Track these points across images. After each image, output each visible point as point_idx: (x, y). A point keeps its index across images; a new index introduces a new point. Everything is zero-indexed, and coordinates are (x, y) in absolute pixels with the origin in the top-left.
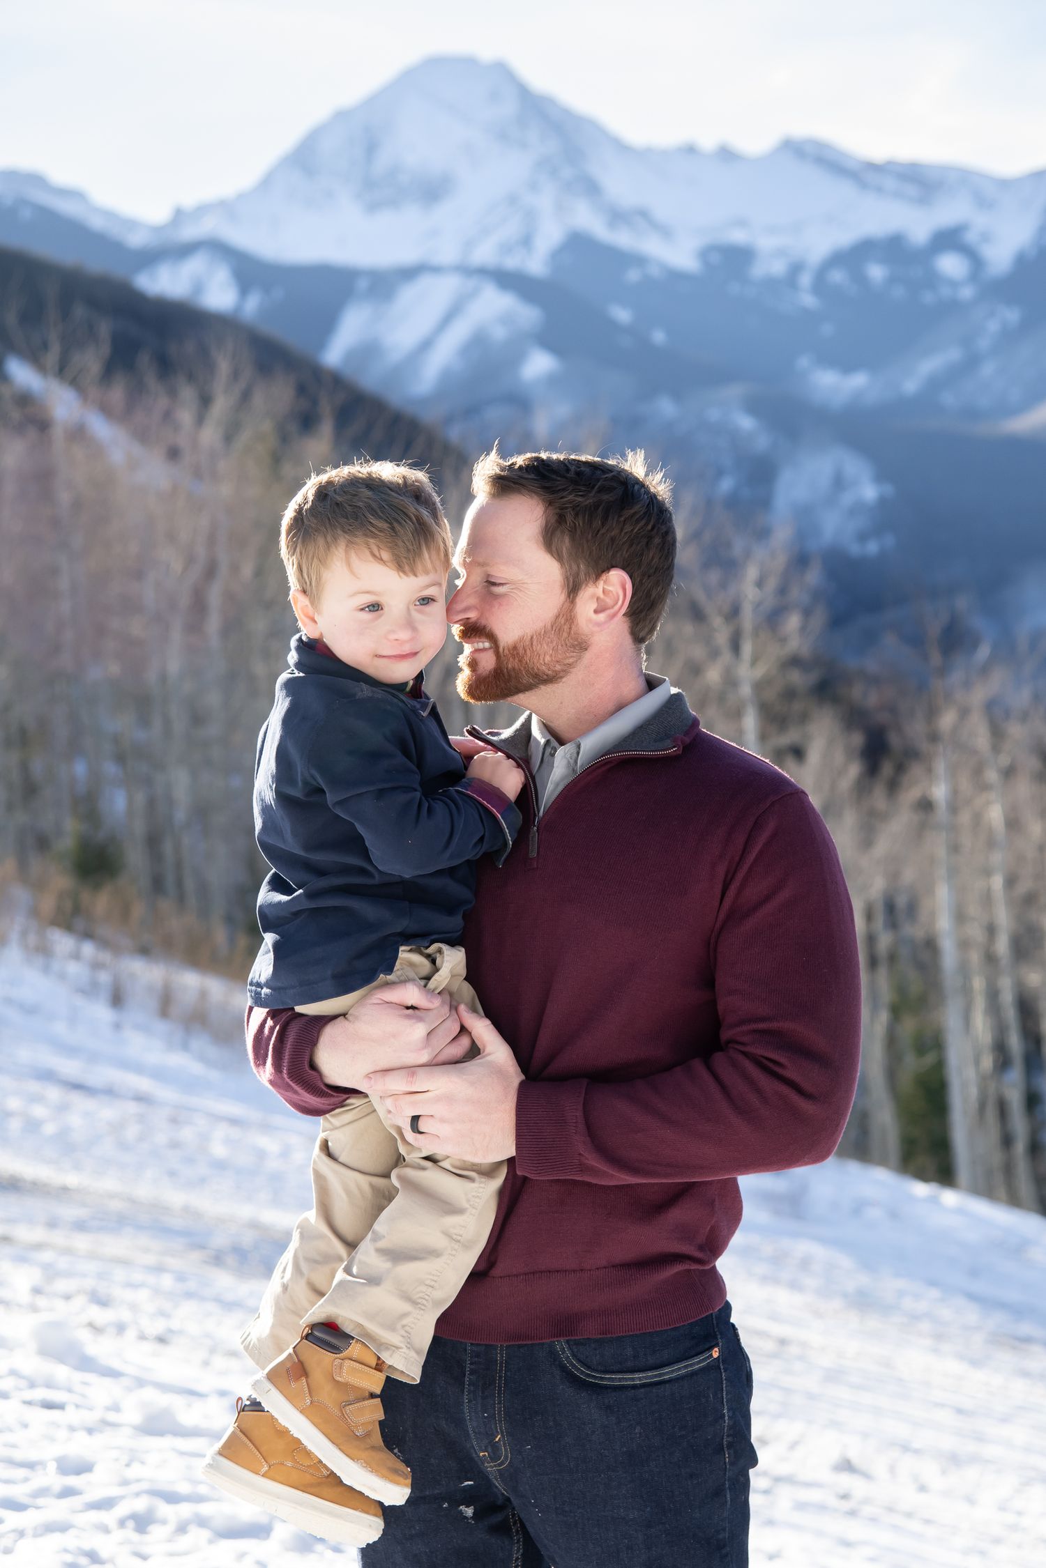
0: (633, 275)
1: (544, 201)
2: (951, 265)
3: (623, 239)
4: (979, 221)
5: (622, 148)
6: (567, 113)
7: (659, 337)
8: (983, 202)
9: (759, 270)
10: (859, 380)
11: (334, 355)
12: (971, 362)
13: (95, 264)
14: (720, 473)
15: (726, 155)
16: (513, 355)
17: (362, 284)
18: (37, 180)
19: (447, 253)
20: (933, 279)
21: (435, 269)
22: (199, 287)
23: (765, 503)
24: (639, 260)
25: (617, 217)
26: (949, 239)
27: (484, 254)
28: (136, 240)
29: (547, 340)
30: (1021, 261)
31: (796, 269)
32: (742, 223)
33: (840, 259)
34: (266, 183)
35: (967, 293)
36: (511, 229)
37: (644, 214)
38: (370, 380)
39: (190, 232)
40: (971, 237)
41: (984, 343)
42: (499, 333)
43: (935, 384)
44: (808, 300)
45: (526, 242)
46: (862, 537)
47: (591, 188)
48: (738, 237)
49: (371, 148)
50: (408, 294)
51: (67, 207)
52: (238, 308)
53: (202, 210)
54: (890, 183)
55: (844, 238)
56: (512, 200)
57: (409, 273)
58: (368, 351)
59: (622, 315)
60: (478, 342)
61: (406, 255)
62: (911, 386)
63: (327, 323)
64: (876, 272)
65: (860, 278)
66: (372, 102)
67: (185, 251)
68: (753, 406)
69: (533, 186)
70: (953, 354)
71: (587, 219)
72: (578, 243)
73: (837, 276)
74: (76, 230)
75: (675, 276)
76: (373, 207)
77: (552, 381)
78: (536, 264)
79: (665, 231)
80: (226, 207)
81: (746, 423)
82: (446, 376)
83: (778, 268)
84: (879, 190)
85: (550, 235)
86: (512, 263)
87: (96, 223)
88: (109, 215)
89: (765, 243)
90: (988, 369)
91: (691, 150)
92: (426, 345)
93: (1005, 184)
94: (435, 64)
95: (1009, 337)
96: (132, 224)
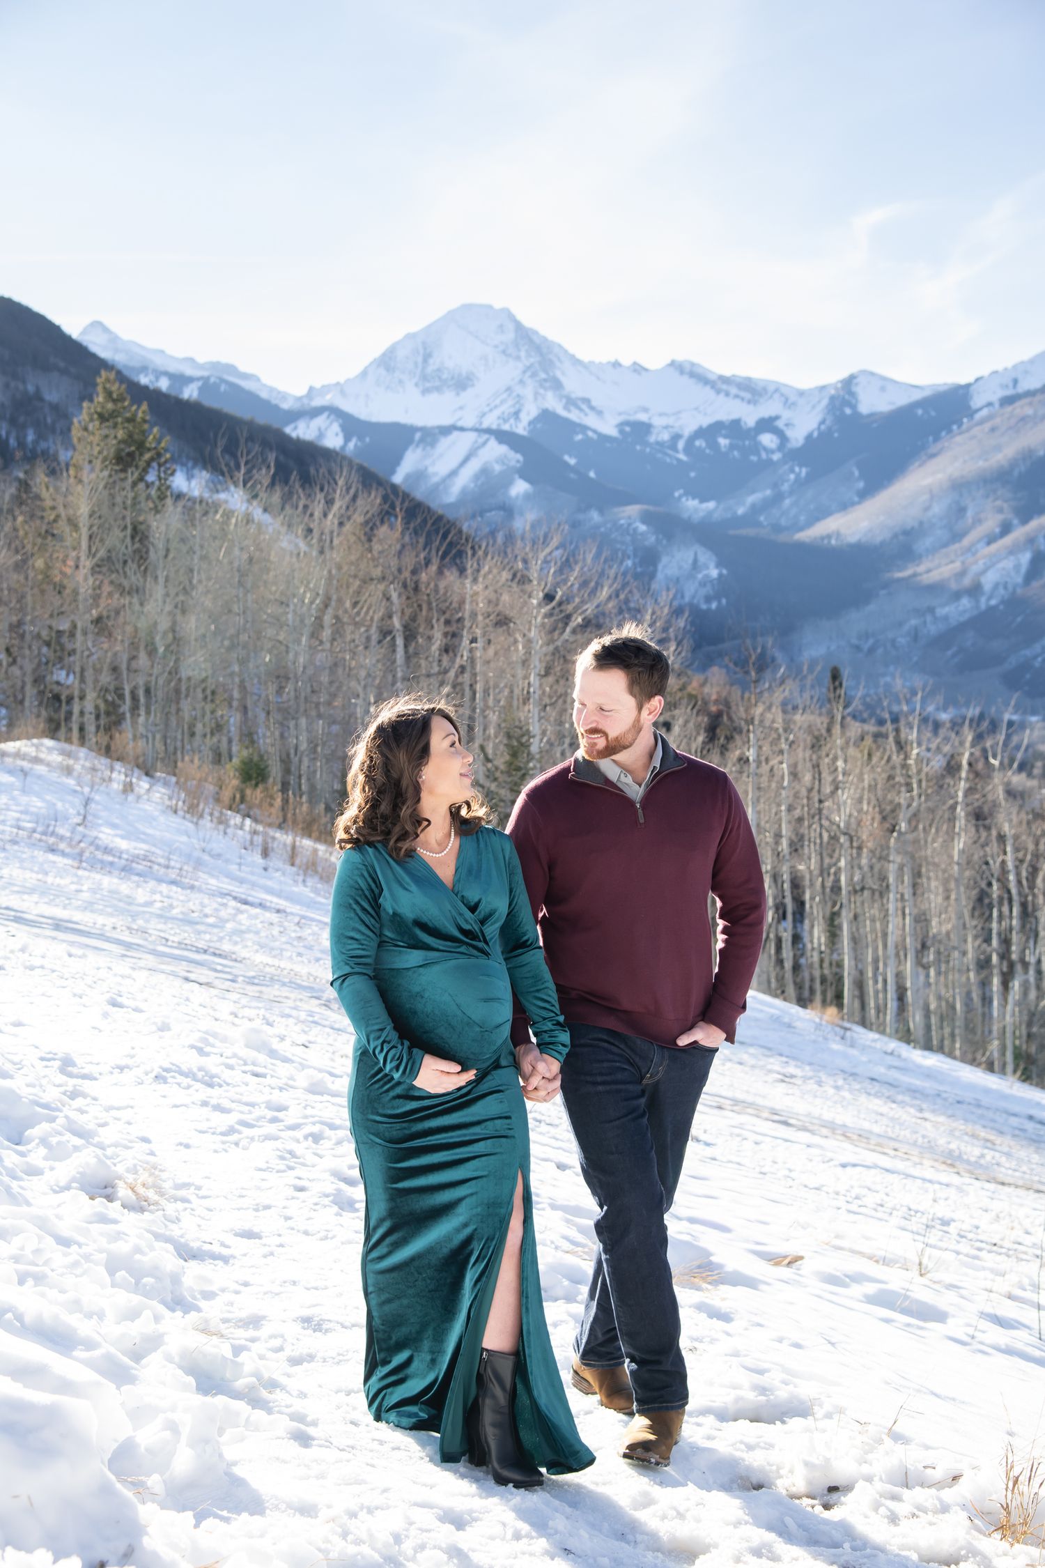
0: (579, 437)
1: (528, 392)
2: (768, 440)
3: (574, 416)
4: (786, 415)
5: (576, 361)
6: (545, 339)
7: (592, 474)
8: (788, 403)
9: (652, 439)
10: (711, 505)
11: (398, 478)
12: (778, 498)
13: (261, 420)
14: (625, 556)
15: (638, 369)
16: (505, 480)
17: (418, 436)
18: (231, 369)
19: (469, 420)
20: (757, 448)
21: (462, 429)
22: (321, 435)
23: (652, 576)
24: (584, 428)
25: (570, 402)
26: (767, 424)
27: (491, 421)
28: (285, 406)
29: (524, 474)
30: (809, 438)
31: (677, 437)
32: (646, 410)
33: (700, 433)
34: (364, 374)
35: (776, 457)
36: (507, 408)
37: (587, 401)
38: (419, 494)
39: (317, 402)
40: (780, 424)
41: (786, 487)
42: (497, 468)
43: (755, 510)
44: (682, 457)
45: (516, 414)
46: (708, 599)
47: (557, 385)
48: (643, 417)
49: (427, 357)
50: (444, 443)
51: (246, 385)
52: (343, 448)
53: (326, 389)
54: (734, 390)
55: (706, 421)
56: (509, 389)
57: (446, 430)
58: (419, 475)
59: (572, 461)
60: (485, 471)
61: (446, 421)
62: (741, 511)
63: (397, 460)
64: (723, 442)
65: (714, 445)
66: (429, 326)
67: (315, 412)
68: (646, 518)
69: (521, 382)
70: (768, 492)
71: (552, 403)
72: (546, 416)
73: (699, 443)
74: (252, 397)
75: (604, 438)
76: (425, 391)
77: (527, 497)
78: (521, 429)
79: (600, 413)
80: (340, 388)
81: (643, 528)
82: (464, 491)
83: (665, 436)
84: (727, 394)
85: (530, 411)
86: (506, 427)
87: (264, 395)
88: (272, 389)
89: (657, 422)
90: (787, 502)
91: (616, 365)
92: (454, 473)
93: (801, 393)
94: (467, 307)
95: (800, 484)
96: (284, 396)
